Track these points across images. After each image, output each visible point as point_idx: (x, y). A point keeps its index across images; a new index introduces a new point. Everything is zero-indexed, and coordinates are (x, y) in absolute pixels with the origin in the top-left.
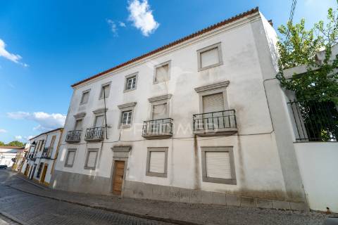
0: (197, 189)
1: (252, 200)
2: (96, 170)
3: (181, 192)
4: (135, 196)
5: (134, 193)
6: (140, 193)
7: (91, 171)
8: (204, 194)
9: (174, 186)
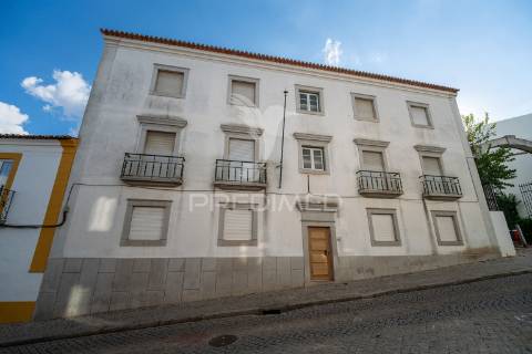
0: (435, 254)
1: (475, 257)
2: (261, 245)
3: (420, 260)
4: (362, 277)
5: (359, 271)
6: (367, 271)
7: (244, 249)
8: (442, 257)
9: (412, 254)
